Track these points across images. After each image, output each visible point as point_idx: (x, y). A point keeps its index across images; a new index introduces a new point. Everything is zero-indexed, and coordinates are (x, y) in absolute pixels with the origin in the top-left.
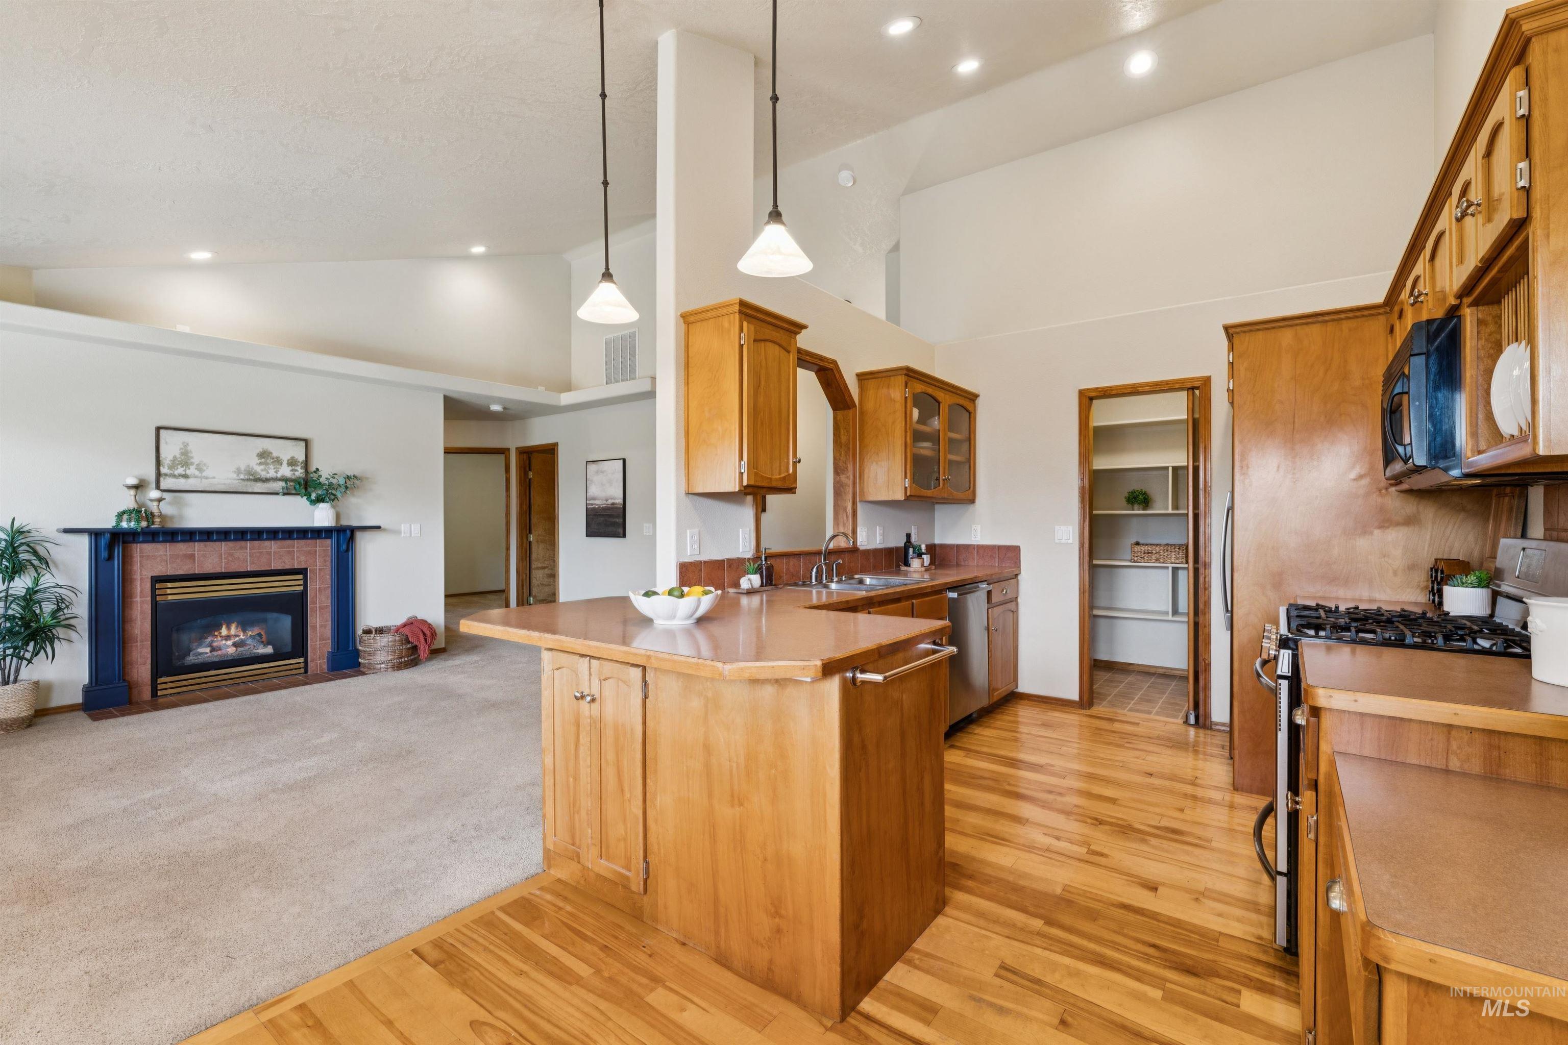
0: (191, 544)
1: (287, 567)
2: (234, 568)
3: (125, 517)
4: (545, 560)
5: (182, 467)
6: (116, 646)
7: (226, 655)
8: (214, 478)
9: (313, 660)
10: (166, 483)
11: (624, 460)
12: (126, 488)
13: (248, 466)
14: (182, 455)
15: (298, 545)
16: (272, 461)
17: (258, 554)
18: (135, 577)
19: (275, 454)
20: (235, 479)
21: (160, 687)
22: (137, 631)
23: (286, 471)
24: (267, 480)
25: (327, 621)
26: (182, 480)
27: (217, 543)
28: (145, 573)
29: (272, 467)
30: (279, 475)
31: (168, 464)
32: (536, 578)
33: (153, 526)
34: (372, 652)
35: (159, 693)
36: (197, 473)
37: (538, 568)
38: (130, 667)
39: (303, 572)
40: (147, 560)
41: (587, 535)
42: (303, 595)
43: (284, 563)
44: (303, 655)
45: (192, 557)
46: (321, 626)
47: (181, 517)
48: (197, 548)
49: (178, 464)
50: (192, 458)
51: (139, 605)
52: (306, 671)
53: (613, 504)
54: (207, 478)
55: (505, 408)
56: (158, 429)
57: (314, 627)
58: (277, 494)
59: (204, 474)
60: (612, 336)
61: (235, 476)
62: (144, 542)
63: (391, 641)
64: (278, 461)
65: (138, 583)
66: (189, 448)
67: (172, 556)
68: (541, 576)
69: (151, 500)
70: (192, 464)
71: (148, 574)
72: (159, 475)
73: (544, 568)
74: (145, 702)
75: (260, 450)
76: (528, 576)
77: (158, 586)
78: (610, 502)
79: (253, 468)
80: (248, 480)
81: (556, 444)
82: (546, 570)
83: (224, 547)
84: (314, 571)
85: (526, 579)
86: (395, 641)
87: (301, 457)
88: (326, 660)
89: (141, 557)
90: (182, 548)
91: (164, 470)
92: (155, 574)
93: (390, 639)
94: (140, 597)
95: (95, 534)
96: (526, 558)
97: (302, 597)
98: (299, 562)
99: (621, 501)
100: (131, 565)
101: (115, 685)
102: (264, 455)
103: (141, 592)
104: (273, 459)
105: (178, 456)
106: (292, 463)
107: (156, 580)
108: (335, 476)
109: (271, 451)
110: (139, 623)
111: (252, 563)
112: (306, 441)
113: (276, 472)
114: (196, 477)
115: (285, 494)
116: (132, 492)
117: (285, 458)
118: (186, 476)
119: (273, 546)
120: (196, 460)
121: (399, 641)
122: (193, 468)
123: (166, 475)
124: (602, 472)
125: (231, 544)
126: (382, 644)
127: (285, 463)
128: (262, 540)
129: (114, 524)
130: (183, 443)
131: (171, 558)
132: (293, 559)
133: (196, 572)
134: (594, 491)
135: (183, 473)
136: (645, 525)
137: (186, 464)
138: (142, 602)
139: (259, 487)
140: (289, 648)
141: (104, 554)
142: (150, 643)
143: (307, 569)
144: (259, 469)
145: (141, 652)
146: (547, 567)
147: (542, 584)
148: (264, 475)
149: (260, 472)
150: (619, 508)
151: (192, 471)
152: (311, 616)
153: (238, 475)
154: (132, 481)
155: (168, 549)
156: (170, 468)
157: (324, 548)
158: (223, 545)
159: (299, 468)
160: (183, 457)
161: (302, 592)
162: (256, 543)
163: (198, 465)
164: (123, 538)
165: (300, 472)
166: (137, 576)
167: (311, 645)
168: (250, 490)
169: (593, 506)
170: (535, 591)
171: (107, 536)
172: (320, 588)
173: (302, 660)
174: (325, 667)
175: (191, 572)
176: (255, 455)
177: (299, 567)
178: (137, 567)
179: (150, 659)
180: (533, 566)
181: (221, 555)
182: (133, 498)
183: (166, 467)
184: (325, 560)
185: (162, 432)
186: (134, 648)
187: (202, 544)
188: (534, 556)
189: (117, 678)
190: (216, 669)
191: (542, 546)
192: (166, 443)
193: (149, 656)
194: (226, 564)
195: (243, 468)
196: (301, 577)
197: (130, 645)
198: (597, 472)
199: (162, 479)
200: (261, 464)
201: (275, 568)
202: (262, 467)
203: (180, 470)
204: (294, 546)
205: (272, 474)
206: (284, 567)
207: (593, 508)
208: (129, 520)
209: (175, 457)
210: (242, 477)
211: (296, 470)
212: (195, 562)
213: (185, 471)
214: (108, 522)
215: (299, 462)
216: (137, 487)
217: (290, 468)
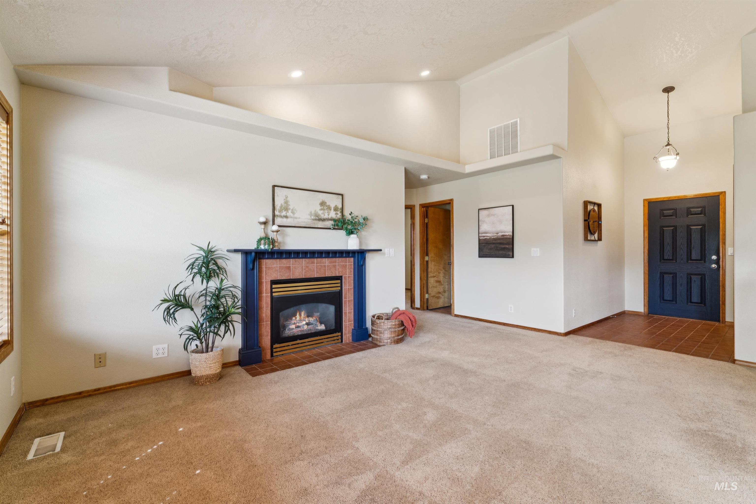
0: (289, 260)
1: (334, 275)
2: (309, 276)
3: (263, 242)
4: (435, 272)
5: (285, 211)
6: (256, 325)
7: (303, 331)
8: (299, 218)
9: (345, 334)
10: (279, 221)
11: (513, 206)
12: (259, 224)
13: (316, 211)
14: (285, 204)
15: (338, 261)
16: (326, 207)
17: (320, 267)
18: (263, 281)
19: (328, 204)
20: (309, 219)
21: (274, 350)
22: (264, 315)
23: (333, 214)
24: (324, 220)
25: (351, 310)
26: (285, 219)
27: (301, 260)
28: (267, 278)
29: (326, 211)
30: (330, 217)
31: (279, 209)
32: (430, 283)
33: (274, 248)
34: (382, 331)
35: (274, 354)
36: (292, 214)
37: (431, 277)
38: (261, 338)
39: (339, 278)
40: (269, 270)
41: (480, 257)
42: (340, 292)
43: (332, 272)
44: (340, 331)
45: (289, 268)
46: (349, 313)
47: (284, 243)
48: (291, 262)
49: (283, 209)
50: (289, 205)
51: (265, 298)
52: (342, 341)
53: (503, 236)
54: (296, 218)
55: (428, 177)
56: (274, 186)
57: (346, 313)
58: (330, 229)
59: (295, 216)
60: (496, 127)
61: (309, 217)
62: (268, 258)
63: (394, 325)
64: (329, 208)
65: (264, 284)
66: (288, 199)
67: (280, 267)
68: (433, 281)
69: (273, 232)
70: (290, 209)
71: (269, 279)
72: (274, 216)
73: (434, 277)
74: (268, 360)
75: (320, 201)
76: (426, 281)
77: (274, 286)
78: (500, 234)
79: (317, 212)
80: (316, 220)
81: (452, 200)
82: (435, 278)
83: (304, 262)
84: (345, 277)
85: (425, 283)
86: (396, 325)
87: (340, 206)
88: (351, 334)
89: (266, 268)
90: (285, 262)
91: (277, 213)
92: (272, 279)
93: (393, 324)
94: (266, 294)
95: (246, 253)
96: (425, 271)
97: (340, 293)
98: (339, 272)
99: (511, 234)
100: (261, 273)
101: (256, 350)
102: (323, 204)
103: (266, 290)
104: (327, 206)
105: (283, 204)
106: (336, 209)
107: (273, 282)
108: (357, 217)
109: (326, 201)
110: (265, 309)
111: (317, 272)
112: (342, 195)
113: (328, 215)
114: (291, 217)
115: (334, 229)
116: (263, 226)
117: (333, 206)
118: (286, 217)
119: (326, 261)
120: (291, 207)
121: (398, 325)
122: (290, 211)
123: (277, 216)
124: (493, 215)
125: (307, 260)
126: (389, 326)
127: (332, 209)
128: (322, 258)
129: (256, 247)
130: (286, 196)
131: (279, 268)
132: (336, 270)
133: (291, 278)
134: (485, 227)
135: (285, 215)
136: (532, 249)
137: (287, 209)
138: (266, 296)
139: (321, 224)
140: (333, 327)
141: (251, 266)
142: (270, 322)
143: (342, 276)
144: (320, 212)
145: (266, 328)
146: (436, 276)
147: (433, 287)
148: (323, 216)
149: (321, 214)
150: (509, 238)
151: (289, 214)
152: (344, 307)
153: (311, 217)
154: (263, 219)
155: (278, 263)
156: (280, 211)
157: (350, 263)
158: (304, 260)
159: (339, 212)
160: (285, 205)
161: (340, 291)
162: (319, 260)
163: (292, 210)
164: (258, 257)
165: (339, 215)
166: (264, 280)
167: (344, 325)
168: (316, 226)
169: (485, 238)
170: (430, 290)
171: (253, 254)
172: (348, 288)
173: (340, 334)
174: (351, 338)
175: (289, 278)
176: (319, 204)
177: (339, 275)
178: (264, 274)
179: (270, 333)
180: (429, 276)
181: (303, 267)
182: (263, 230)
183: (278, 211)
184: (350, 271)
185: (276, 188)
186: (262, 326)
187: (294, 260)
188: (430, 270)
189: (256, 346)
190: (300, 340)
191: (433, 263)
192: (278, 196)
193: (270, 331)
194: (305, 272)
195: (313, 212)
196: (339, 281)
197: (261, 324)
198: (488, 216)
199: (275, 218)
200: (321, 209)
201: (328, 276)
202: (322, 212)
203: (284, 213)
204: (336, 262)
205: (326, 216)
206: (332, 275)
207: (486, 239)
208: (265, 244)
209: (281, 205)
210: (313, 218)
211: (338, 214)
212: (290, 271)
213: (286, 213)
214: (253, 246)
215: (339, 208)
216: (265, 223)
217: (335, 212)
